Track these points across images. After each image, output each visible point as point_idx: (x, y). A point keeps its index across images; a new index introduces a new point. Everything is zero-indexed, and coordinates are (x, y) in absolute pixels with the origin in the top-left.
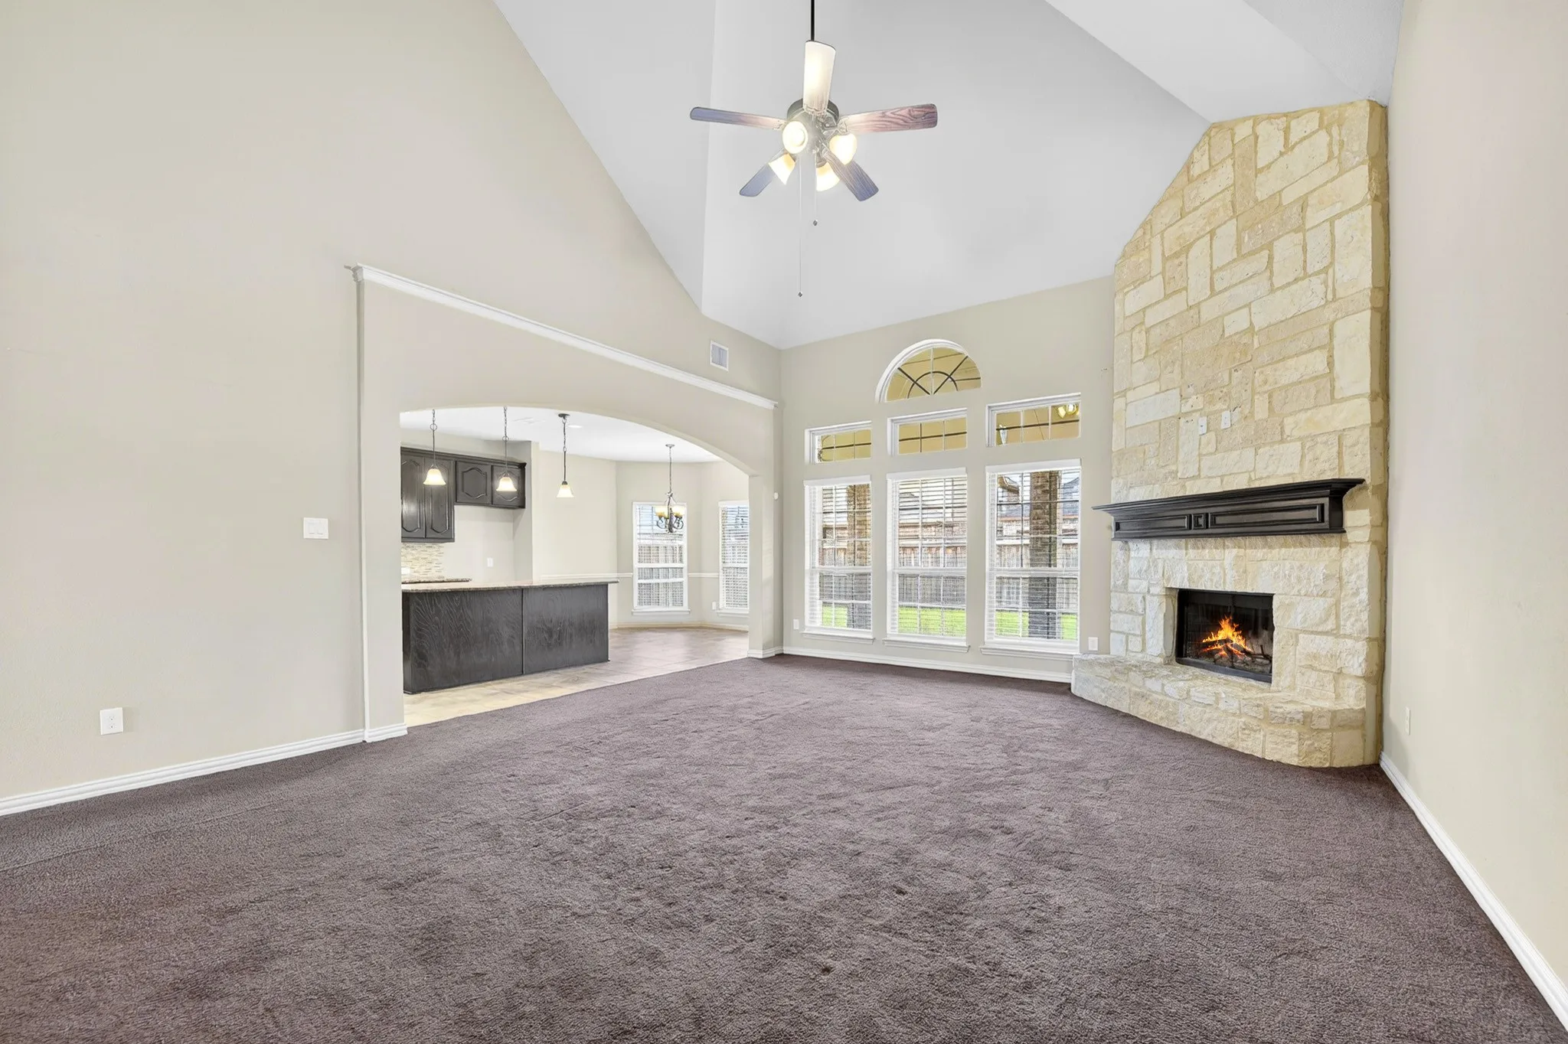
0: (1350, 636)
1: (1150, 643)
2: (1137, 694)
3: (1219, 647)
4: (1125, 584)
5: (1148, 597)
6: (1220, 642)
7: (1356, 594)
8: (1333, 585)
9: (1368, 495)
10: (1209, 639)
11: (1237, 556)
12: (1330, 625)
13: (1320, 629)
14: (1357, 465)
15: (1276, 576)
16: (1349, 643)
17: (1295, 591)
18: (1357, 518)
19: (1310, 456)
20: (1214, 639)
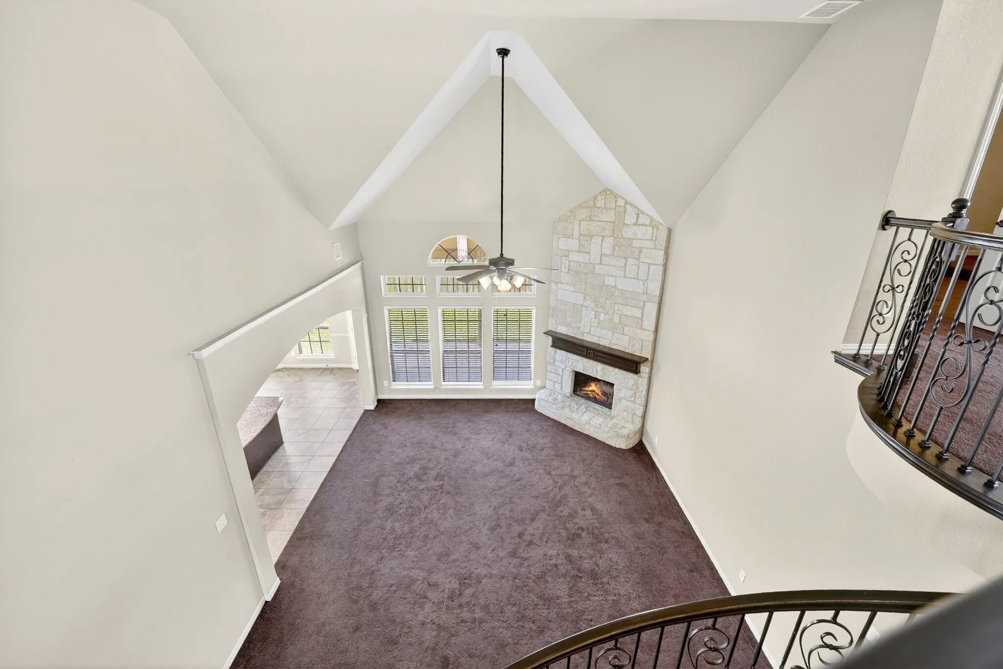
0: (638, 404)
1: (564, 388)
2: (567, 417)
3: (589, 393)
4: (554, 362)
5: (564, 371)
6: (590, 391)
7: (642, 392)
8: (635, 387)
9: (648, 364)
10: (585, 389)
11: (603, 368)
12: (632, 399)
13: (630, 399)
14: (646, 354)
15: (616, 378)
16: (638, 406)
17: (622, 385)
18: (644, 369)
19: (632, 343)
20: (587, 389)
